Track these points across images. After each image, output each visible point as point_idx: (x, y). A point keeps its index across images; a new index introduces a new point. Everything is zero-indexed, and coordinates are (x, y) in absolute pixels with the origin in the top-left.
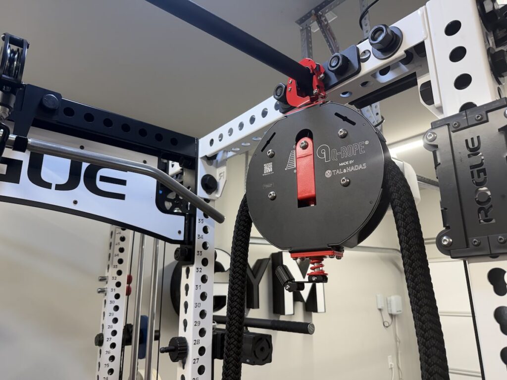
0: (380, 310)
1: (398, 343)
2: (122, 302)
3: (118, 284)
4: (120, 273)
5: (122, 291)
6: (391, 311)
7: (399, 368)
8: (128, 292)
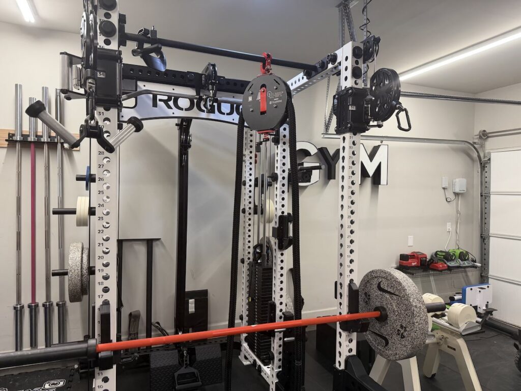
0: (444, 188)
1: (459, 215)
2: (253, 166)
3: (251, 158)
4: (251, 152)
5: (253, 161)
6: (455, 190)
7: (457, 232)
8: (256, 162)
